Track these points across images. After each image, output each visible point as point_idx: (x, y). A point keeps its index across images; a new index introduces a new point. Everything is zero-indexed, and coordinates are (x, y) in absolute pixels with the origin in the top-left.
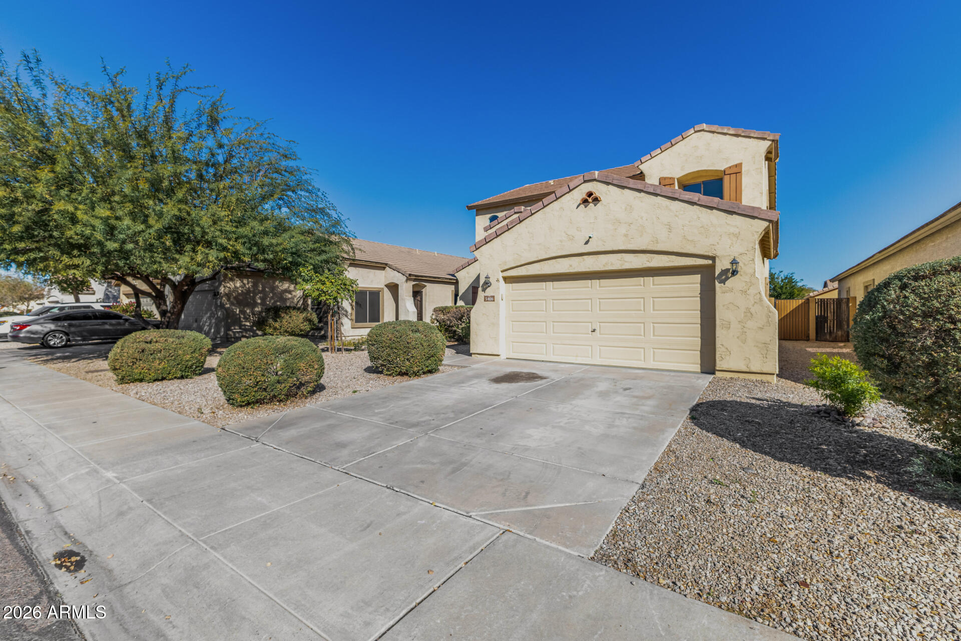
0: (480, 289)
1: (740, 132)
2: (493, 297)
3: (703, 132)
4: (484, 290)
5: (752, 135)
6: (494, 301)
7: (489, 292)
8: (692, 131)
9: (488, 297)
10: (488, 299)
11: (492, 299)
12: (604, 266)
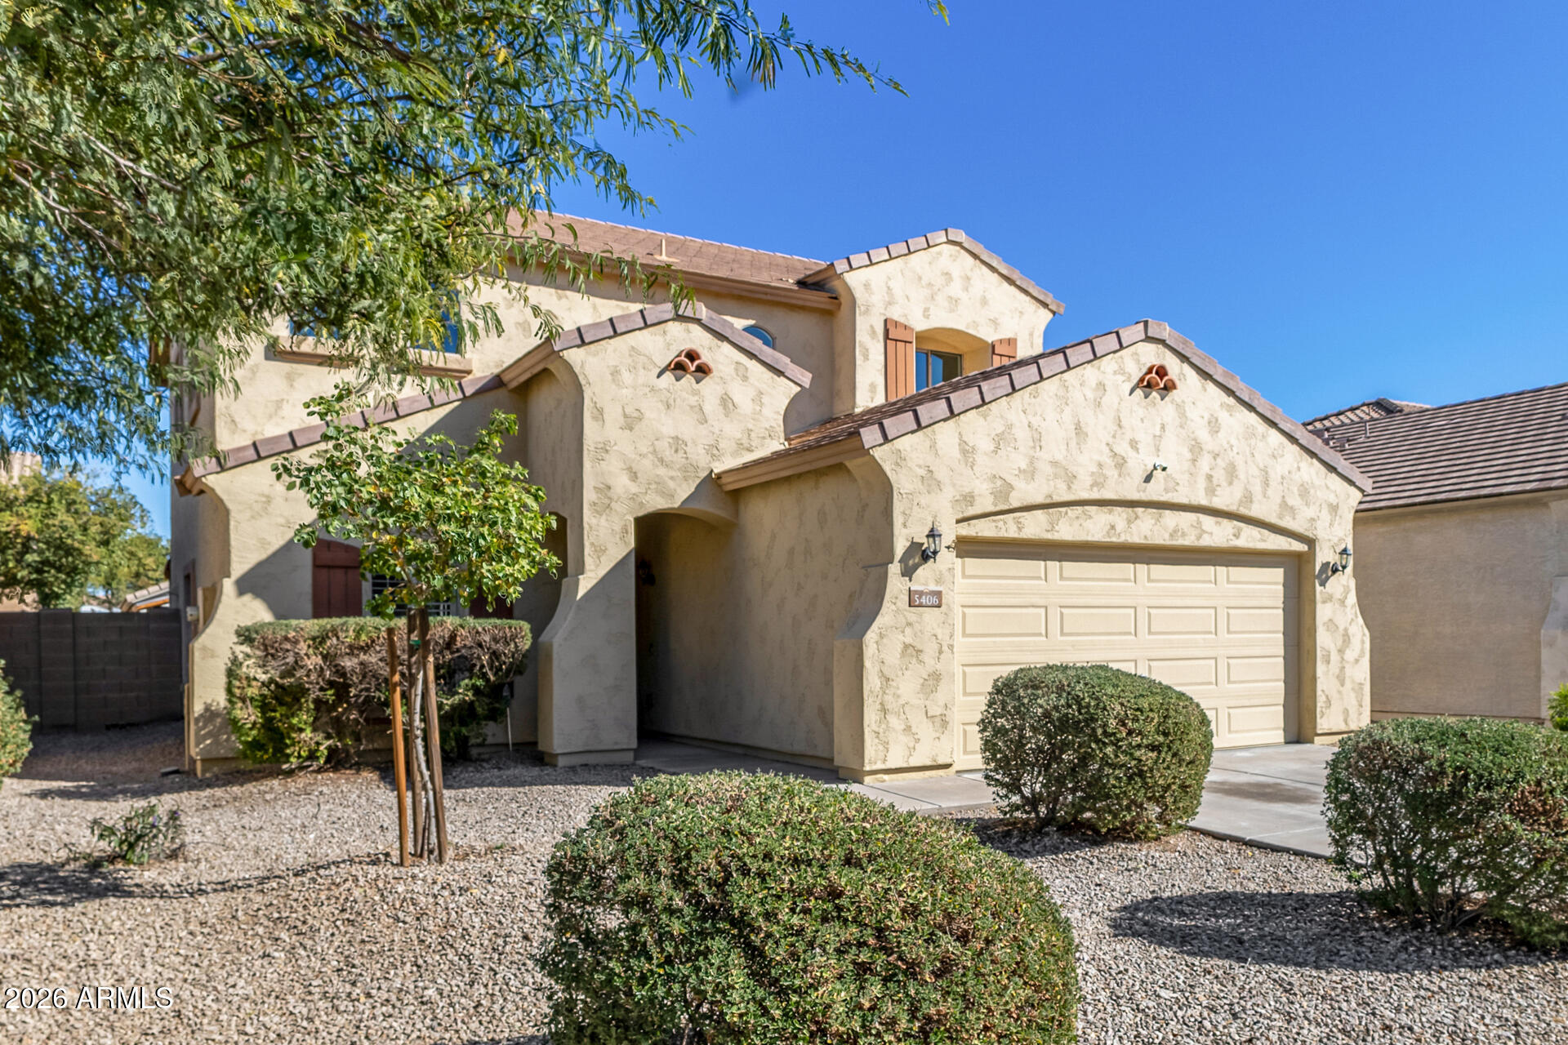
0: (894, 569)
1: (1015, 275)
2: (939, 594)
3: (958, 248)
4: (908, 572)
5: (1031, 290)
6: (939, 606)
7: (925, 579)
8: (941, 237)
9: (921, 594)
10: (923, 600)
11: (935, 600)
12: (1171, 535)
